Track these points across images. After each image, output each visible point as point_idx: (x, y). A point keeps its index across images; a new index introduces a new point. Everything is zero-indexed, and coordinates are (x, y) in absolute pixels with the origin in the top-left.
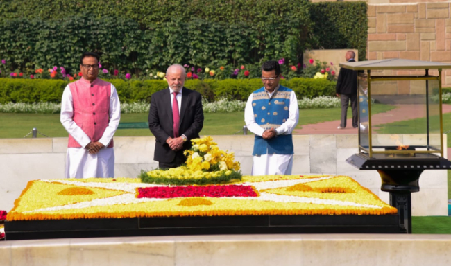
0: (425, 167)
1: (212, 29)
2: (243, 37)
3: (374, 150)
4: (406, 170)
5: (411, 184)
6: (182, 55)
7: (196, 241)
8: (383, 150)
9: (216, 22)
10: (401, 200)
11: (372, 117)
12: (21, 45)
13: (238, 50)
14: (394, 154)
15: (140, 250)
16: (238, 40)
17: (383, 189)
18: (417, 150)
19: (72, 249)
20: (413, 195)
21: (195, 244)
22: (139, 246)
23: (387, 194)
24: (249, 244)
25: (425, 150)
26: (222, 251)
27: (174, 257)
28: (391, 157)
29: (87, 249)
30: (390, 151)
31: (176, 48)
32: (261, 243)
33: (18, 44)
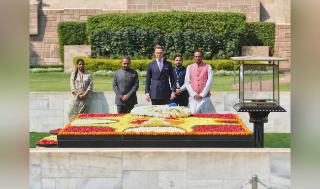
0: (270, 110)
1: (196, 36)
2: (211, 39)
3: (245, 101)
4: (260, 112)
5: (264, 119)
6: (181, 48)
7: (133, 151)
8: (250, 102)
9: (199, 32)
10: (259, 127)
11: (244, 85)
12: (104, 43)
13: (209, 46)
14: (255, 104)
15: (104, 155)
16: (209, 41)
17: (250, 121)
18: (267, 101)
19: (71, 153)
20: (265, 124)
21: (133, 152)
22: (104, 153)
23: (253, 124)
24: (160, 153)
25: (272, 102)
26: (146, 156)
27: (121, 159)
28: (255, 105)
29: (78, 154)
30: (254, 102)
31: (178, 45)
32: (166, 153)
33: (102, 43)
